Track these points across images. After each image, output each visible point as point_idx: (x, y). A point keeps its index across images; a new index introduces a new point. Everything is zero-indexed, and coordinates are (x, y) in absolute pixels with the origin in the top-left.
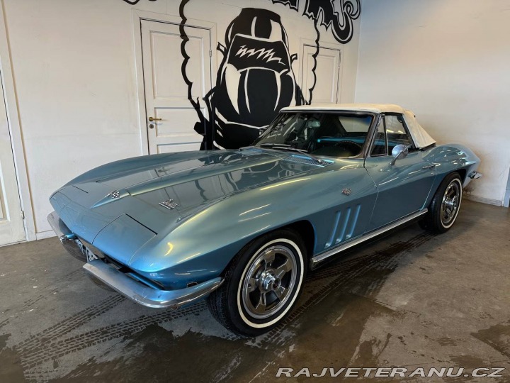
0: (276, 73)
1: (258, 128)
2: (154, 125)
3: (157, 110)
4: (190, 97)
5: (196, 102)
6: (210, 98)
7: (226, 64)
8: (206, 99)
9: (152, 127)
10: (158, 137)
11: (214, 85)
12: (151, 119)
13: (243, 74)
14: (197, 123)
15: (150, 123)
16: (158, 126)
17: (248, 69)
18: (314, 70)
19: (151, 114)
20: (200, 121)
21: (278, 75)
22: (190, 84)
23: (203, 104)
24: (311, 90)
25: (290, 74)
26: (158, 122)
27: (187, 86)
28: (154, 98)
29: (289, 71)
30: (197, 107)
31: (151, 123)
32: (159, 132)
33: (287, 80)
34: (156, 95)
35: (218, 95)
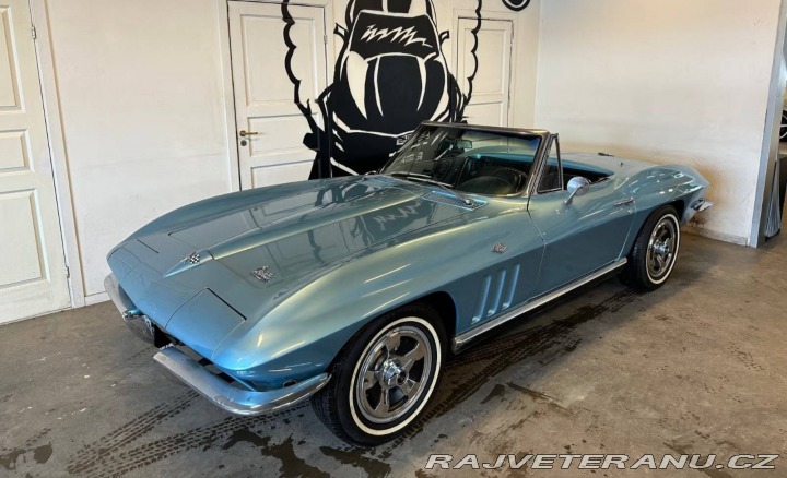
0: (419, 59)
1: (395, 136)
2: (248, 141)
3: (251, 120)
4: (297, 100)
5: (306, 106)
6: (325, 100)
7: (347, 53)
8: (320, 101)
9: (244, 143)
10: (254, 156)
11: (331, 81)
12: (243, 134)
13: (372, 64)
14: (308, 135)
15: (241, 139)
16: (253, 142)
17: (379, 57)
18: (474, 51)
19: (243, 127)
20: (311, 132)
21: (421, 62)
22: (297, 83)
23: (316, 110)
24: (470, 79)
25: (440, 59)
26: (253, 137)
27: (294, 86)
28: (247, 104)
29: (438, 55)
30: (307, 112)
31: (243, 138)
32: (254, 150)
33: (435, 69)
34: (250, 101)
35: (337, 95)
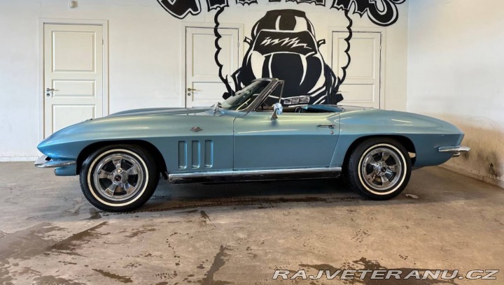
0: (302, 56)
2: (191, 93)
3: (195, 84)
4: (220, 75)
5: (225, 78)
6: (237, 75)
7: (252, 51)
8: (233, 76)
9: (189, 94)
10: (194, 101)
11: (240, 66)
12: (189, 90)
13: (267, 59)
14: (225, 93)
15: (188, 92)
16: (195, 95)
17: (272, 54)
18: (347, 51)
19: (189, 86)
20: (227, 92)
21: (303, 58)
22: (221, 66)
23: (231, 80)
24: (344, 69)
25: (318, 55)
26: (194, 92)
27: (218, 68)
28: (193, 75)
29: (316, 53)
30: (225, 81)
31: (189, 91)
32: (195, 98)
33: (315, 64)
34: (195, 73)
35: (245, 73)
